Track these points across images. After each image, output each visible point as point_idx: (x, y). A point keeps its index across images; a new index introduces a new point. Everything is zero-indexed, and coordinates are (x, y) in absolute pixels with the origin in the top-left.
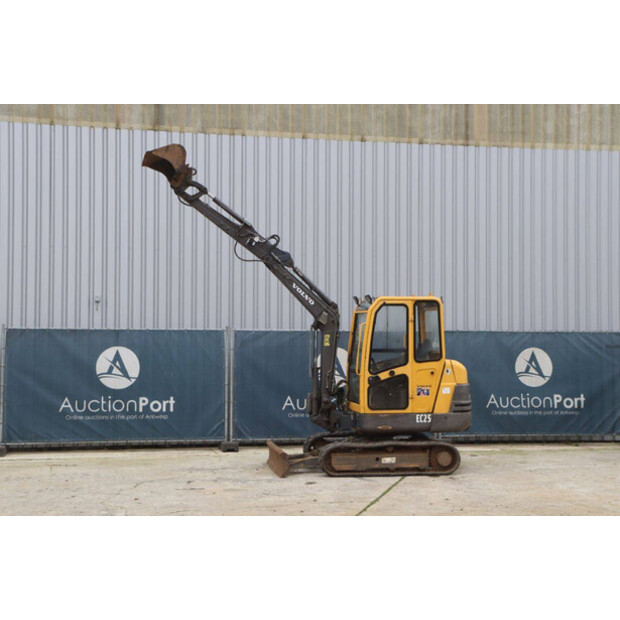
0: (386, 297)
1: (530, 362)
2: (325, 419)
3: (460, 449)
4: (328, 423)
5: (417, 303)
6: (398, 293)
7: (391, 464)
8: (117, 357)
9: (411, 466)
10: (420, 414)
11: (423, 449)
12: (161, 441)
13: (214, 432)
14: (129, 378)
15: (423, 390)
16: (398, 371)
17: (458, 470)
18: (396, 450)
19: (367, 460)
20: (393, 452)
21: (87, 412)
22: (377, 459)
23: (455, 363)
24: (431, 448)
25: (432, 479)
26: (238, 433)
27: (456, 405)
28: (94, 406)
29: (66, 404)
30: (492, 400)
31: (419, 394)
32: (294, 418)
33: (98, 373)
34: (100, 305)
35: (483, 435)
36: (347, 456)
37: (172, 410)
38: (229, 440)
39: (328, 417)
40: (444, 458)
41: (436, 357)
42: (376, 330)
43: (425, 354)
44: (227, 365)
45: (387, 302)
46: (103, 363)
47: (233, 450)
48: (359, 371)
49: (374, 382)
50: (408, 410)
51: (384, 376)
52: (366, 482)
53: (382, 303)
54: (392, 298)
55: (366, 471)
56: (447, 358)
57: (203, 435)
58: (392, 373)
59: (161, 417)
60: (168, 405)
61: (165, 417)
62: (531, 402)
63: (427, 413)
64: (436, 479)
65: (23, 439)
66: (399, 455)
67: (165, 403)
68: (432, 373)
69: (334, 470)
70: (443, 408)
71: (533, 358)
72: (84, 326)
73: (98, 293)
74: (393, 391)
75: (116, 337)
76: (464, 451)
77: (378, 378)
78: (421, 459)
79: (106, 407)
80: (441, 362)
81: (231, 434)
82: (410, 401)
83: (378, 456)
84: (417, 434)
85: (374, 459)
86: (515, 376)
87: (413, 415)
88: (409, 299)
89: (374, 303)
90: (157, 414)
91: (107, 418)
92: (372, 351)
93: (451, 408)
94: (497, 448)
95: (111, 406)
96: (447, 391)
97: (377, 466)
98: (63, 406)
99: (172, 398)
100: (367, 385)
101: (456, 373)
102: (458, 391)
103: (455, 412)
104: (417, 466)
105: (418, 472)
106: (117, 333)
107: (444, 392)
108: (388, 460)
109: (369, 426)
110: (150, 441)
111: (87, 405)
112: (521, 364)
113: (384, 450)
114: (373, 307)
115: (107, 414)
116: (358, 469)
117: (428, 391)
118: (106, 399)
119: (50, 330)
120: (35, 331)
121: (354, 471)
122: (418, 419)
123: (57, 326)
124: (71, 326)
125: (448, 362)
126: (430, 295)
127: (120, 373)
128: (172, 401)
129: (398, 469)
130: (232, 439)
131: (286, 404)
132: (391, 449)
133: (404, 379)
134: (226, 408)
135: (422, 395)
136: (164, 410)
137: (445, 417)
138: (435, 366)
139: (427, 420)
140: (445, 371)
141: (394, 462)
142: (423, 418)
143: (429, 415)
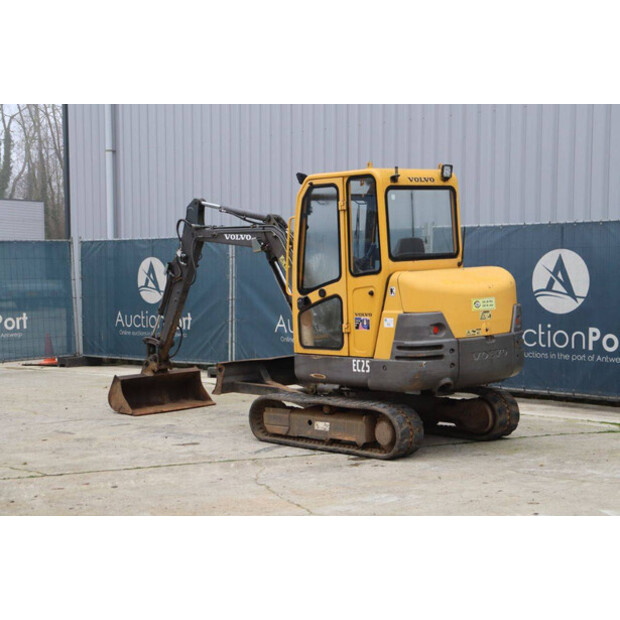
1: (555, 273)
5: (349, 181)
7: (324, 432)
9: (346, 439)
14: (159, 291)
15: (362, 321)
16: (330, 290)
18: (332, 412)
19: (300, 423)
22: (310, 423)
27: (399, 348)
31: (357, 327)
36: (279, 414)
40: (382, 433)
45: (315, 182)
49: (304, 306)
50: (343, 352)
51: (314, 297)
53: (309, 184)
55: (298, 438)
58: (322, 293)
63: (366, 358)
66: (332, 419)
68: (371, 294)
69: (265, 432)
70: (384, 353)
71: (560, 266)
77: (308, 300)
78: (355, 431)
80: (382, 276)
82: (346, 337)
83: (310, 417)
84: (359, 390)
85: (307, 421)
87: (349, 359)
93: (393, 351)
96: (389, 323)
97: (308, 434)
100: (297, 311)
101: (402, 294)
102: (401, 320)
103: (398, 358)
104: (353, 439)
105: (355, 449)
108: (322, 425)
113: (321, 410)
116: (291, 434)
117: (368, 321)
121: (286, 436)
122: (356, 366)
129: (334, 442)
135: (362, 330)
137: (384, 365)
138: (374, 282)
139: (366, 368)
140: (389, 290)
141: (328, 429)
142: (361, 364)
143: (368, 362)
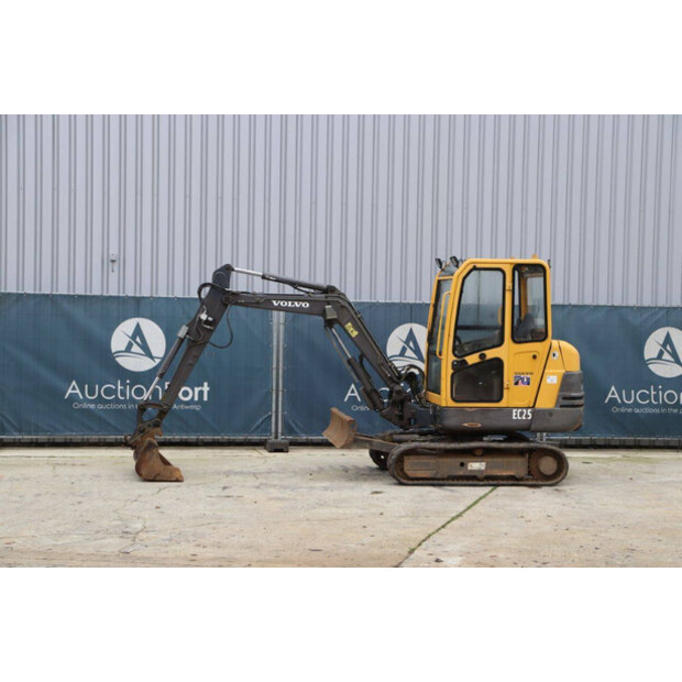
0: (479, 260)
1: (664, 345)
2: (397, 412)
3: (568, 454)
4: (401, 417)
5: (517, 267)
6: (494, 254)
7: (480, 471)
8: (138, 331)
9: (504, 474)
10: (518, 408)
11: (521, 452)
12: (193, 437)
13: (258, 427)
14: (152, 358)
15: (522, 379)
16: (490, 354)
17: (564, 481)
18: (487, 453)
19: (449, 465)
20: (482, 456)
21: (100, 400)
22: (462, 464)
23: (564, 344)
24: (531, 451)
25: (531, 490)
26: (288, 429)
27: (565, 398)
28: (108, 392)
29: (73, 389)
30: (613, 393)
31: (516, 383)
32: (359, 411)
33: (113, 351)
34: (116, 265)
35: (599, 437)
36: (424, 460)
37: (205, 399)
38: (276, 437)
39: (401, 411)
40: (547, 465)
41: (540, 336)
42: (462, 302)
43: (526, 332)
44: (275, 343)
45: (478, 266)
46: (119, 339)
47: (281, 451)
48: (440, 354)
49: (460, 367)
50: (502, 404)
51: (473, 359)
52: (448, 493)
53: (471, 267)
54: (486, 260)
55: (448, 479)
56: (553, 338)
57: (245, 430)
58: (483, 356)
59: (192, 407)
60: (201, 393)
61: (197, 408)
62: (663, 396)
63: (527, 408)
64: (537, 491)
65: (20, 431)
66: (489, 460)
67: (197, 390)
68: (534, 357)
69: (406, 477)
70: (547, 401)
71: (668, 340)
72: (96, 292)
73: (114, 251)
74: (483, 380)
75: (136, 306)
76: (573, 457)
77: (465, 362)
78: (517, 466)
79: (123, 394)
80: (547, 344)
81: (280, 431)
82: (505, 392)
83: (463, 460)
84: (513, 434)
85: (458, 465)
86: (644, 363)
87: (509, 410)
88: (506, 262)
89: (462, 266)
90: (187, 403)
91: (124, 407)
92: (457, 327)
93: (557, 402)
94: (618, 455)
95: (130, 393)
96: (553, 380)
97: (461, 473)
98: (70, 391)
99: (206, 384)
100: (451, 371)
101: (565, 357)
102: (567, 380)
103: (562, 406)
104: (512, 474)
105: (514, 481)
106: (138, 300)
107: (549, 381)
108: (476, 466)
109: (452, 422)
110: (177, 438)
111: (100, 391)
112: (652, 348)
113: (471, 453)
114: (460, 272)
115: (125, 402)
116: (439, 476)
117: (528, 379)
118: (124, 384)
119: (54, 296)
120: (35, 296)
121: (434, 479)
122: (515, 415)
123: (63, 291)
124: (80, 291)
125: (555, 343)
126: (534, 256)
127: (142, 352)
128: (206, 388)
129: (488, 478)
130: (280, 437)
131: (349, 394)
132: (479, 453)
133: (498, 364)
134: (274, 397)
135: (520, 385)
136: (196, 399)
137: (550, 413)
138: (539, 348)
139: (527, 416)
140: (551, 355)
141: (483, 468)
142: (522, 414)
143: (529, 410)
